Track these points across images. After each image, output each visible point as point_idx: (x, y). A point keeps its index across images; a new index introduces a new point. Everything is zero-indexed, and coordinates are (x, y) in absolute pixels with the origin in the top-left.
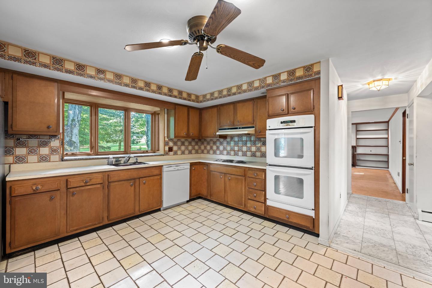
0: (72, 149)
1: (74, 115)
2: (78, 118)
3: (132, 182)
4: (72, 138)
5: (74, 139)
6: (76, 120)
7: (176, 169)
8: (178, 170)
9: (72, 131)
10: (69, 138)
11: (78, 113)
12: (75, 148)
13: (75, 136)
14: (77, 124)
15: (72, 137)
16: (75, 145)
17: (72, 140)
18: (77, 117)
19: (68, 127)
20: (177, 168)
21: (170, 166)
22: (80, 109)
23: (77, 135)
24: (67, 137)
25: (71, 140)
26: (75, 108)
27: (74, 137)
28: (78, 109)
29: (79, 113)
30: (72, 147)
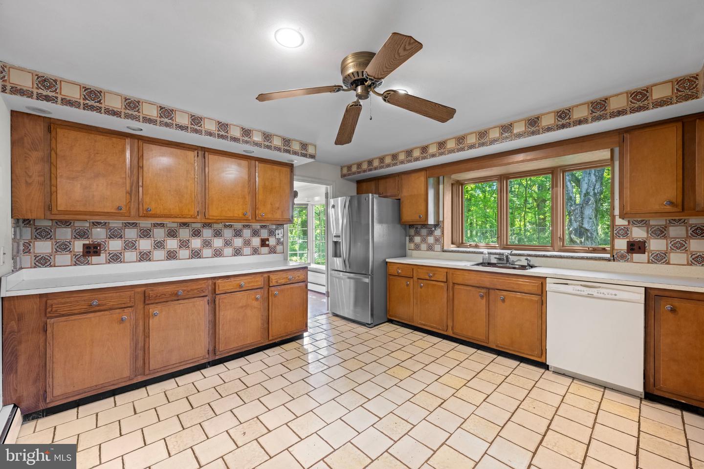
0: (583, 241)
1: (588, 185)
2: (594, 190)
3: (483, 293)
4: (584, 223)
5: (586, 226)
6: (592, 193)
7: (585, 293)
8: (590, 296)
9: (582, 213)
10: (578, 223)
11: (594, 180)
12: (588, 240)
13: (587, 219)
14: (592, 199)
15: (582, 221)
16: (589, 234)
17: (584, 226)
18: (592, 189)
19: (577, 206)
20: (587, 291)
21: (565, 281)
22: (598, 173)
23: (590, 219)
24: (574, 222)
25: (582, 227)
26: (589, 174)
27: (586, 222)
28: (594, 174)
29: (596, 181)
30: (582, 238)
